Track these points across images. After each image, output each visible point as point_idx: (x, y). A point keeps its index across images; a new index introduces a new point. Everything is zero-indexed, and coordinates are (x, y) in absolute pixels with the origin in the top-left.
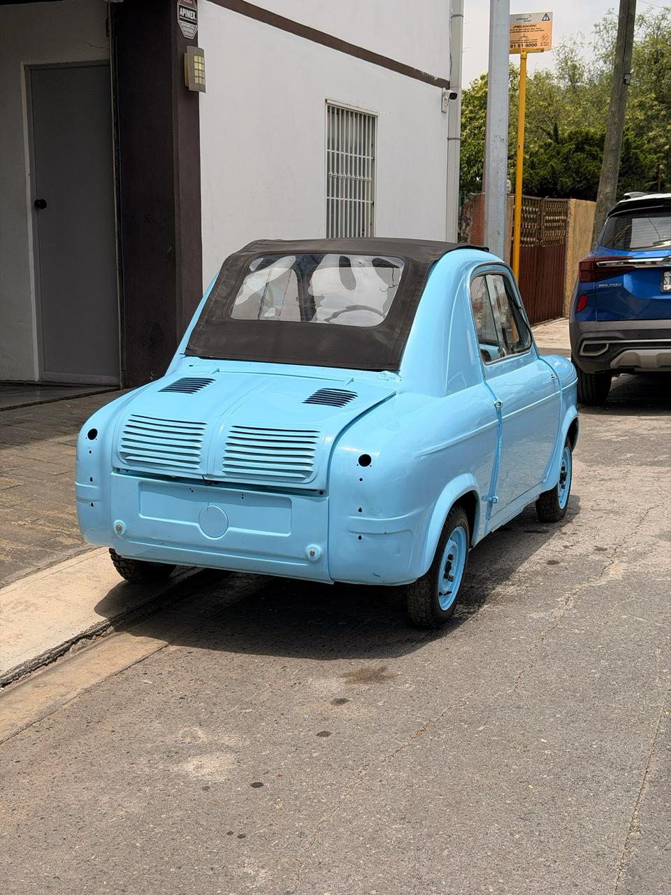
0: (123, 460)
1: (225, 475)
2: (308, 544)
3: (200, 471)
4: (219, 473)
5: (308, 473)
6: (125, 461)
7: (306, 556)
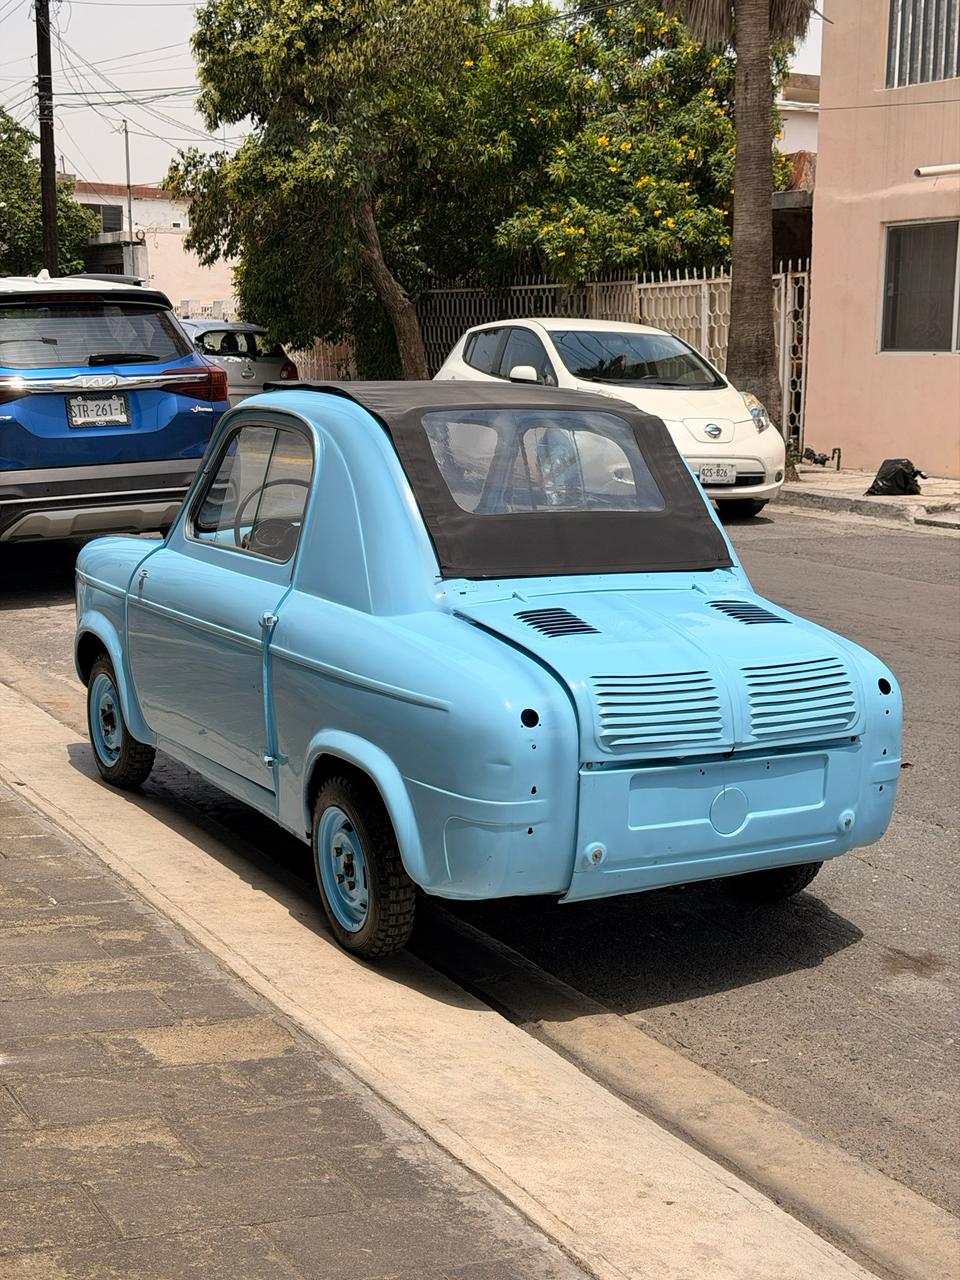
0: (604, 749)
1: (756, 739)
2: (843, 810)
3: (725, 742)
4: (748, 738)
5: (849, 716)
6: (608, 750)
7: (839, 829)
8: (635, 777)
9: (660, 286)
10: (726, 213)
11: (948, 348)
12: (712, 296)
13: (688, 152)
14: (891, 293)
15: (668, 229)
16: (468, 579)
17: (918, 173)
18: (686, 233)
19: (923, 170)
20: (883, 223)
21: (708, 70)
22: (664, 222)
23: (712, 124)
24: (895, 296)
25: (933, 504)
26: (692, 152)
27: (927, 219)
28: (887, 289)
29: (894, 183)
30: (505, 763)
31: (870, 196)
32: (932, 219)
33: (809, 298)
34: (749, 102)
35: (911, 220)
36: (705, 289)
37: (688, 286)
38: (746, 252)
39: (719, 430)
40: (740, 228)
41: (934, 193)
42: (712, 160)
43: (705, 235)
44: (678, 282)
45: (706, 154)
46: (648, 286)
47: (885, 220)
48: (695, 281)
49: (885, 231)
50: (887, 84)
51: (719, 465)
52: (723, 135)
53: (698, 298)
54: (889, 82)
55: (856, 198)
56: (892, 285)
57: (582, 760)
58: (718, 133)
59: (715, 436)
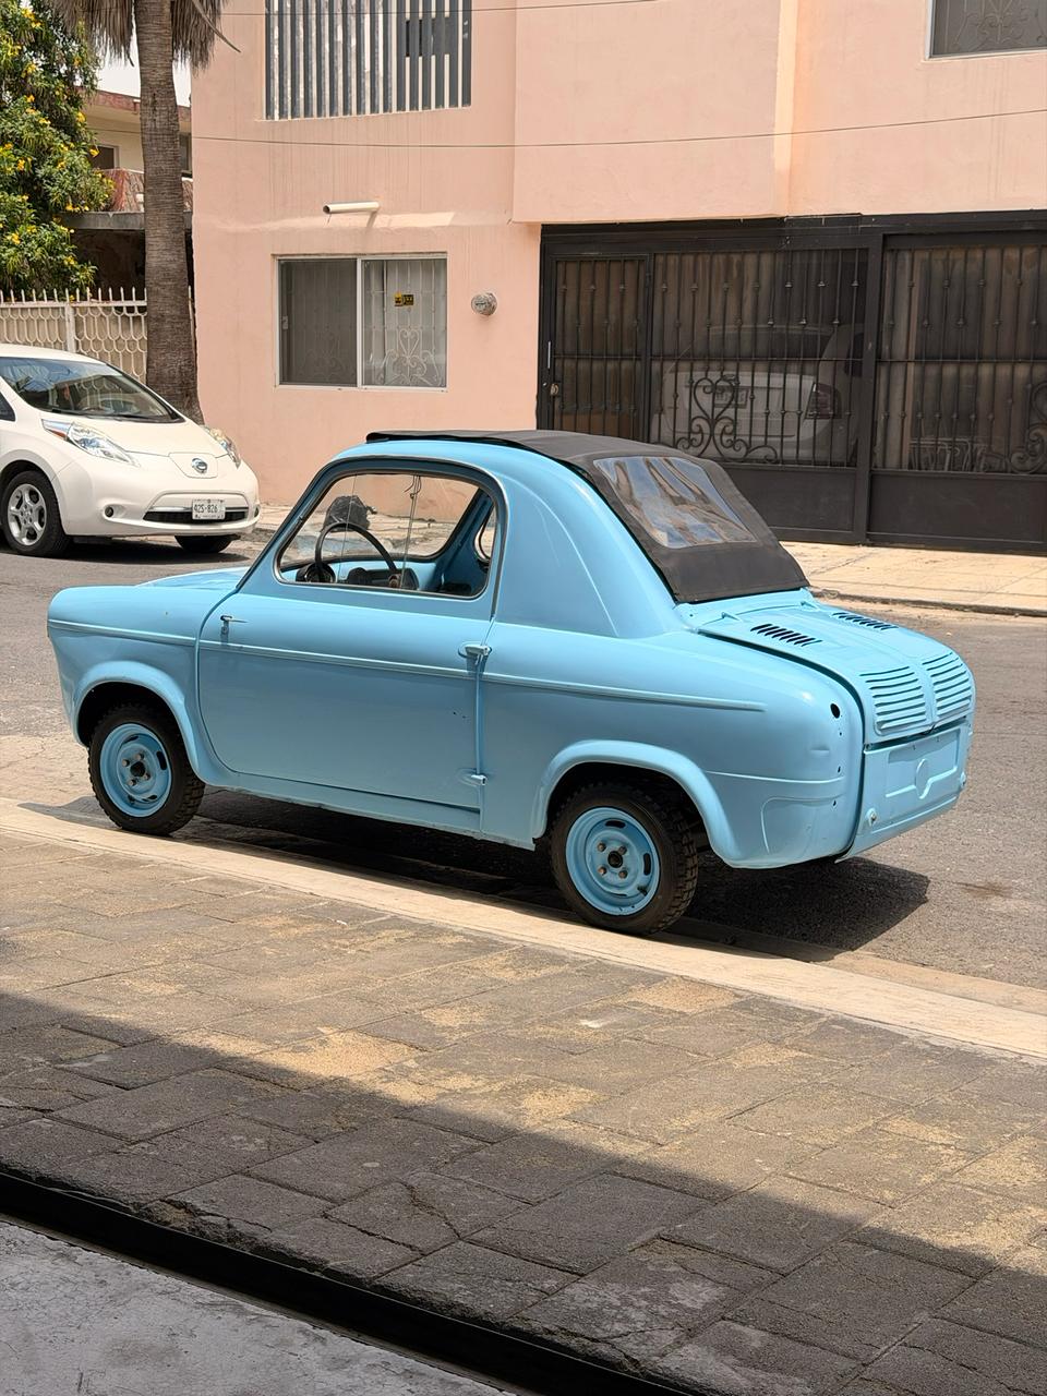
0: (878, 732)
1: (939, 719)
2: (961, 775)
3: (928, 721)
4: (936, 718)
6: (880, 733)
7: (960, 788)
8: (892, 753)
9: (12, 306)
10: (72, 231)
11: (354, 383)
12: (77, 320)
13: (17, 162)
14: (286, 327)
15: (13, 245)
16: (691, 603)
17: (327, 210)
18: (31, 250)
19: (332, 207)
20: (273, 255)
21: (23, 75)
22: (9, 238)
23: (37, 133)
24: (289, 330)
25: (396, 537)
26: (22, 162)
27: (323, 254)
28: (282, 323)
29: (282, 217)
30: (824, 748)
31: (257, 227)
32: (327, 255)
33: (195, 327)
34: (158, 124)
35: (305, 255)
36: (69, 312)
37: (47, 308)
38: (164, 280)
39: (204, 464)
40: (155, 254)
41: (329, 229)
42: (40, 173)
43: (51, 254)
44: (34, 303)
45: (35, 165)
46: (19, 305)
47: (275, 253)
48: (57, 304)
49: (276, 263)
50: (267, 115)
51: (209, 501)
52: (50, 147)
53: (61, 322)
54: (269, 113)
55: (243, 227)
56: (286, 318)
57: (866, 743)
58: (45, 144)
59: (203, 471)
